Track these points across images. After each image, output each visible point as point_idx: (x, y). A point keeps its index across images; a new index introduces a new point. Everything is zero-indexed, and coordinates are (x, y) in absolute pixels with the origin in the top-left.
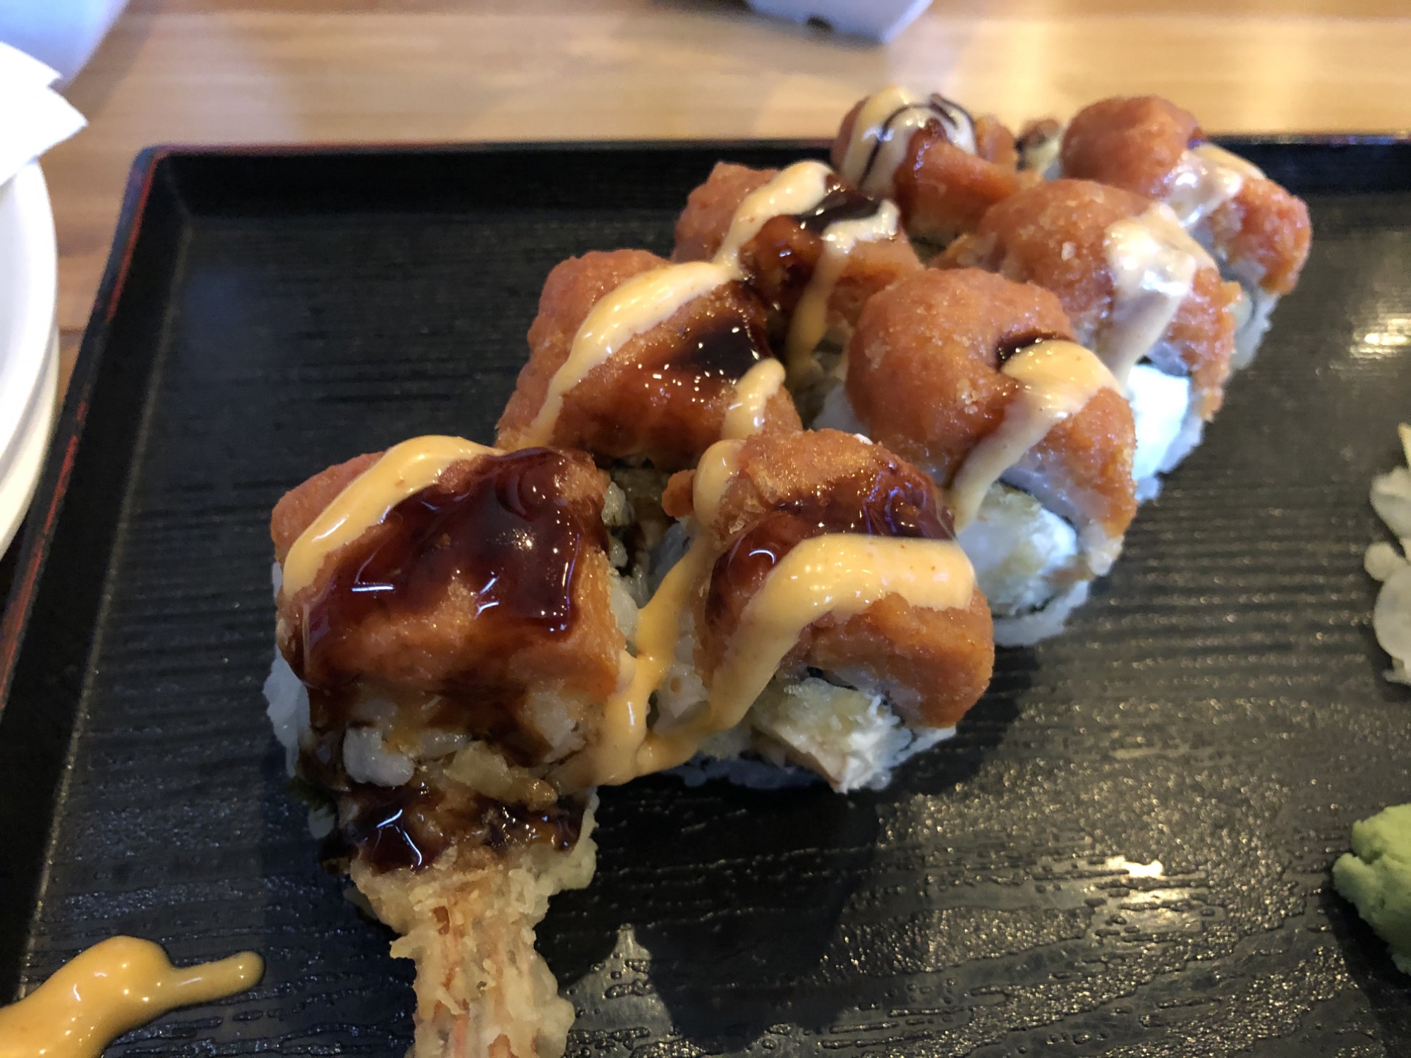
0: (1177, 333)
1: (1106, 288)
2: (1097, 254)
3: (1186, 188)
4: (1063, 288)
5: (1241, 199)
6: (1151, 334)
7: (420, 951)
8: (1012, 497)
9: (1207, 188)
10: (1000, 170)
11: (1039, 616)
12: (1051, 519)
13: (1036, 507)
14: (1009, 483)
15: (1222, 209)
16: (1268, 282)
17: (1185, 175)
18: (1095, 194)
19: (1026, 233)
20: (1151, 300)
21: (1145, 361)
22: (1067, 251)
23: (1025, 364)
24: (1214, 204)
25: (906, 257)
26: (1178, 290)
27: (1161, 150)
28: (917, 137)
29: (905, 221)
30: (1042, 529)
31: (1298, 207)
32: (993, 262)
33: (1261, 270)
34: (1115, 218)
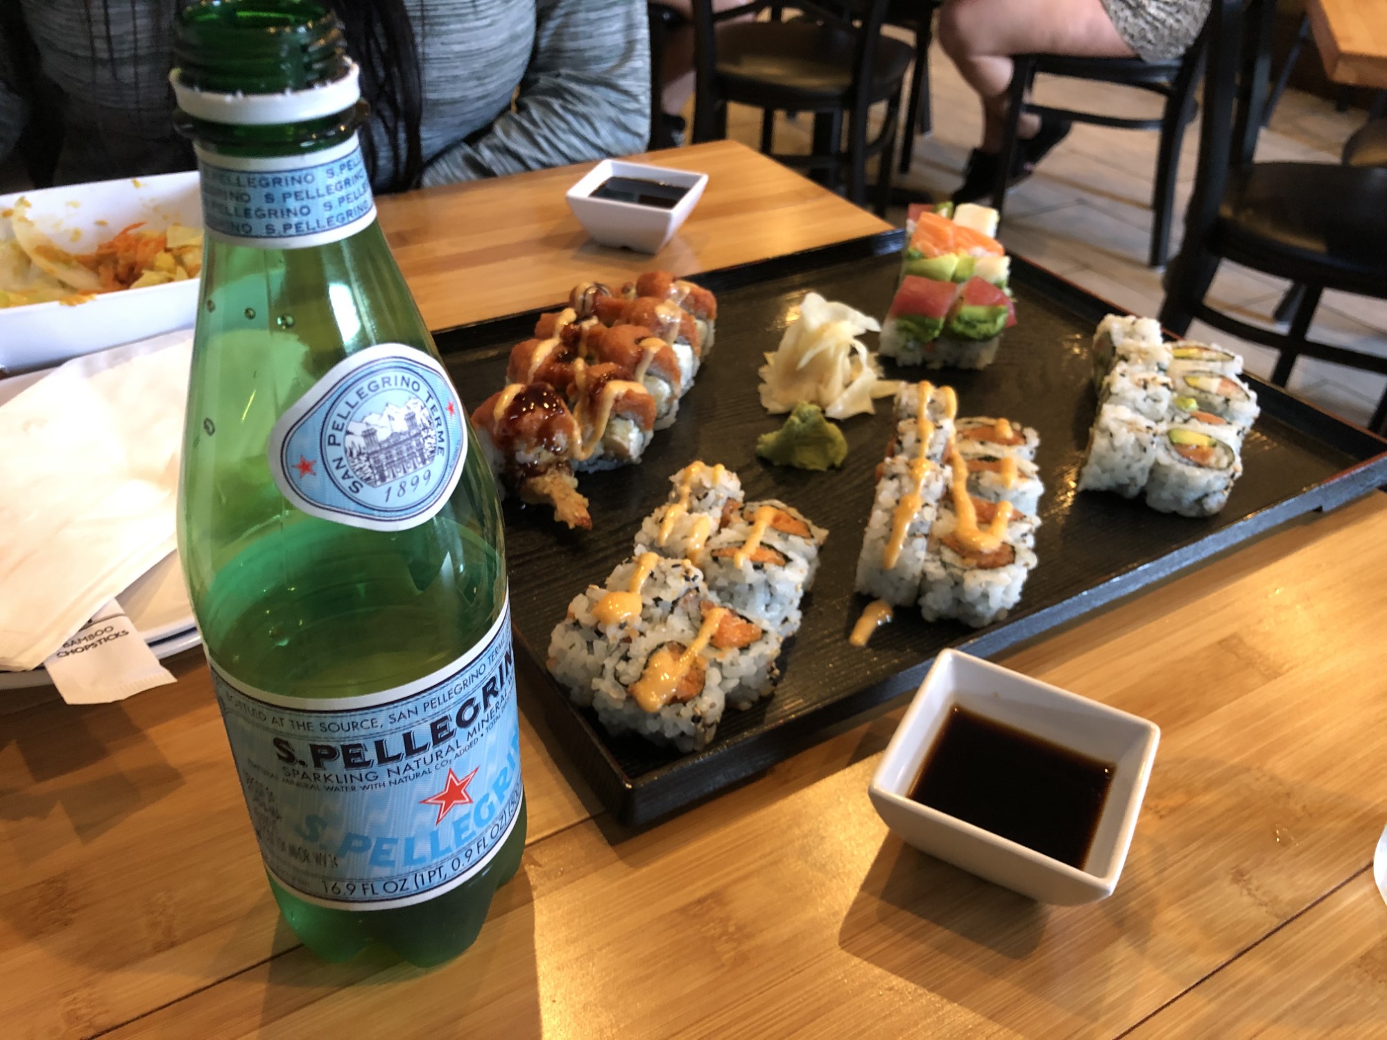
0: (681, 332)
1: (658, 323)
2: (653, 315)
3: (674, 294)
4: (648, 325)
5: (691, 293)
6: (674, 334)
7: (551, 491)
8: (651, 378)
9: (680, 293)
10: (619, 301)
11: (668, 417)
12: (661, 382)
13: (657, 379)
14: (649, 374)
15: (687, 298)
16: (709, 316)
17: (674, 291)
18: (648, 300)
19: (634, 314)
20: (672, 325)
21: (675, 342)
22: (646, 315)
23: (644, 343)
24: (683, 298)
25: (603, 327)
26: (678, 320)
27: (664, 285)
28: (595, 295)
29: (600, 319)
30: (660, 385)
31: (709, 293)
32: (628, 322)
33: (705, 313)
34: (656, 305)
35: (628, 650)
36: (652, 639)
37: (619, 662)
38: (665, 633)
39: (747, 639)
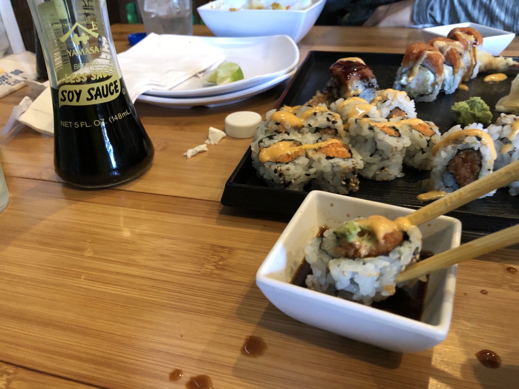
11: (432, 95)
12: (430, 72)
13: (427, 69)
30: (428, 74)
35: (275, 135)
36: (292, 137)
37: (266, 137)
38: (300, 138)
39: (336, 155)
